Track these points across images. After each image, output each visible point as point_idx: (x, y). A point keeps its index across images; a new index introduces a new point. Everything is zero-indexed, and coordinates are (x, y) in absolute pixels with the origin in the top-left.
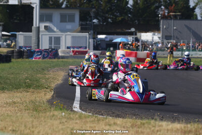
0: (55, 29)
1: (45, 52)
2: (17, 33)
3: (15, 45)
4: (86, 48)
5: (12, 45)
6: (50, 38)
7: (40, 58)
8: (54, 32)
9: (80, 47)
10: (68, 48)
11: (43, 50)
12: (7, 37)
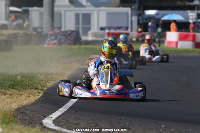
0: (84, 3)
1: (62, 35)
2: (31, 9)
3: (28, 26)
4: (127, 29)
5: (25, 25)
6: (77, 16)
7: (54, 44)
8: (83, 7)
9: (119, 28)
10: (102, 29)
11: (59, 33)
12: (18, 15)
